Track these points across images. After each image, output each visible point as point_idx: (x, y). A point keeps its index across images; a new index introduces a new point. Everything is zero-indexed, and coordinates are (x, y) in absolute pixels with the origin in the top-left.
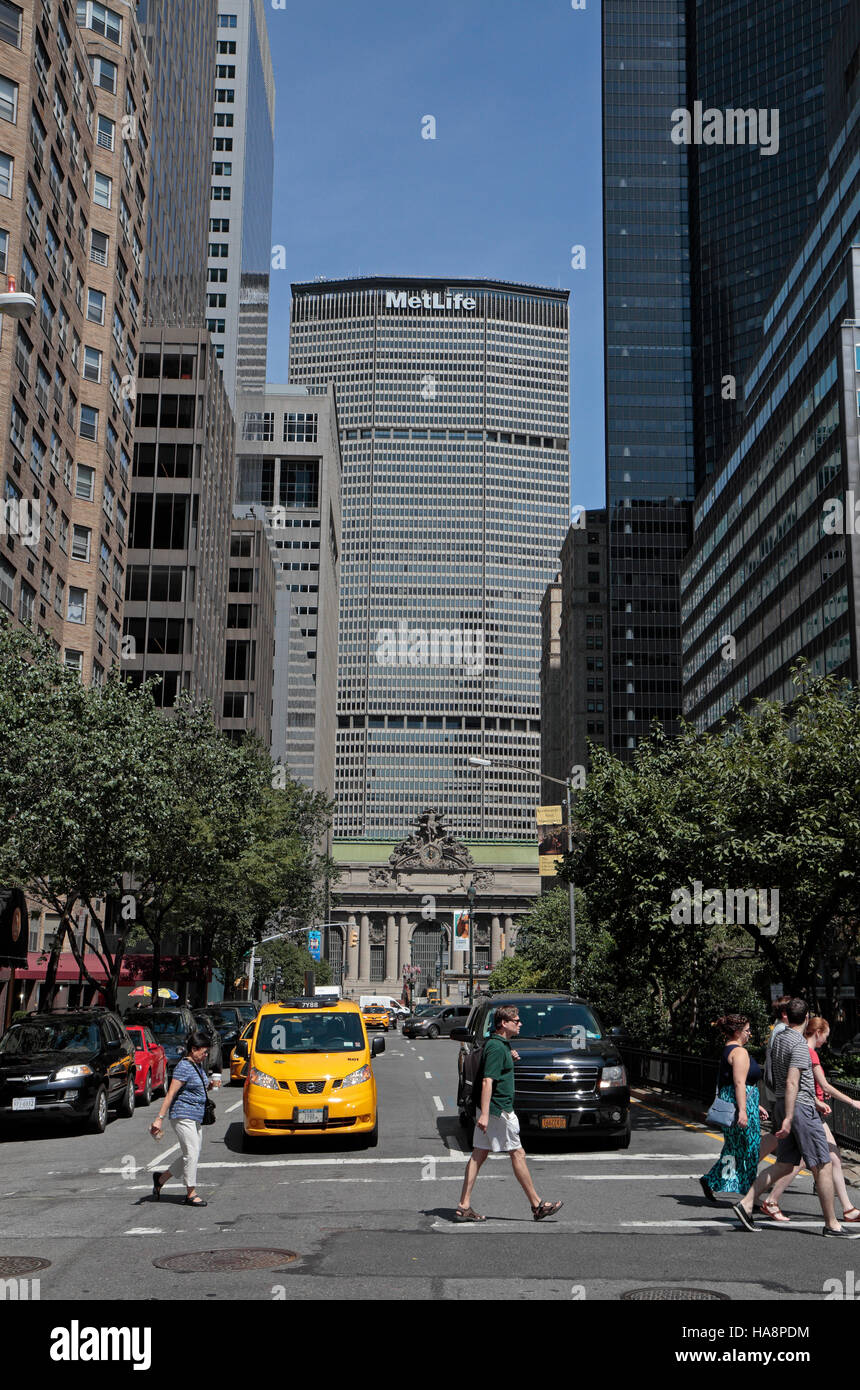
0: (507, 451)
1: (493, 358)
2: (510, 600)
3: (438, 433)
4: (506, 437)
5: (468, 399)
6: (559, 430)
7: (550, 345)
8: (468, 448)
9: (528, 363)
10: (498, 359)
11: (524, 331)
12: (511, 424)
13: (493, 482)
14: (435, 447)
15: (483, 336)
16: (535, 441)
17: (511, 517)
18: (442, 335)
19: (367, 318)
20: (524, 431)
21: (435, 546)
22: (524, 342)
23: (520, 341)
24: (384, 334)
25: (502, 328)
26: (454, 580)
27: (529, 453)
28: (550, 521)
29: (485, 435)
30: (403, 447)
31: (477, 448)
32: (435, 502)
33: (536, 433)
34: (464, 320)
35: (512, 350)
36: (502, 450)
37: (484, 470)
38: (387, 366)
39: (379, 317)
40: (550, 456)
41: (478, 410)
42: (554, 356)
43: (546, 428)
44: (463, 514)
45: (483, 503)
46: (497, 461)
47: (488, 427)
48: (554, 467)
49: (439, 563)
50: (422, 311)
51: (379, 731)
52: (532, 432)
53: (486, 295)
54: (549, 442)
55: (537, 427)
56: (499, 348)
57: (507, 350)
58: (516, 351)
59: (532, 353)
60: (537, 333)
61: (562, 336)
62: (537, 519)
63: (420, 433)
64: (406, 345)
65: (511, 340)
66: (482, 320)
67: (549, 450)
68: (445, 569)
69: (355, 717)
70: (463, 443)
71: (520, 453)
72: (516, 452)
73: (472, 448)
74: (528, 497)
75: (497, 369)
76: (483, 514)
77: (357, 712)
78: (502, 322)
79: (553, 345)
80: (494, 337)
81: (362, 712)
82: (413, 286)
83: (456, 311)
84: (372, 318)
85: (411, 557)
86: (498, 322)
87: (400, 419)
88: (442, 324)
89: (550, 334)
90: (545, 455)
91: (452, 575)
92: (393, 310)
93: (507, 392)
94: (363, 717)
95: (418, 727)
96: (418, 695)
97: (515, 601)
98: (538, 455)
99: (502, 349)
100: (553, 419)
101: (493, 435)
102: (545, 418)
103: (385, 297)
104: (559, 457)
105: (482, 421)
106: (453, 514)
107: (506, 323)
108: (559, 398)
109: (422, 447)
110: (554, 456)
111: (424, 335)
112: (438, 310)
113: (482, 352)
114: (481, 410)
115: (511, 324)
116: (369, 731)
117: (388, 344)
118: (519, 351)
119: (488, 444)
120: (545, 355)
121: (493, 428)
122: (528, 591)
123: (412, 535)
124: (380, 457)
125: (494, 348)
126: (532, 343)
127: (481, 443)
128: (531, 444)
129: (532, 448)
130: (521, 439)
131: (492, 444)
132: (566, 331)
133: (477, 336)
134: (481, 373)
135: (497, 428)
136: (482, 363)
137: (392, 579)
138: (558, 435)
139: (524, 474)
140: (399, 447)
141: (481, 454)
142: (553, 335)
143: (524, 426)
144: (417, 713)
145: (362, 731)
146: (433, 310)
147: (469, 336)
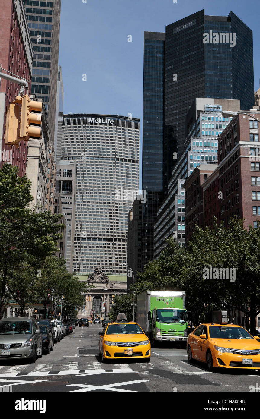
0: (121, 164)
1: (118, 138)
2: (122, 206)
3: (103, 158)
4: (121, 160)
5: (111, 149)
6: (136, 158)
7: (134, 134)
8: (111, 163)
9: (128, 139)
10: (120, 138)
11: (127, 130)
12: (123, 156)
13: (117, 172)
14: (102, 162)
15: (116, 131)
16: (130, 161)
17: (122, 182)
18: (104, 131)
19: (83, 125)
20: (126, 158)
21: (101, 190)
22: (127, 133)
23: (126, 133)
24: (88, 130)
25: (121, 129)
26: (106, 200)
27: (128, 164)
28: (133, 183)
29: (116, 159)
30: (93, 162)
31: (113, 163)
32: (101, 178)
33: (130, 159)
34: (110, 126)
35: (123, 135)
36: (120, 163)
37: (115, 169)
38: (89, 139)
39: (86, 125)
40: (133, 165)
41: (113, 152)
42: (135, 137)
43: (133, 157)
44: (109, 181)
45: (115, 178)
46: (119, 166)
47: (116, 157)
48: (135, 168)
49: (102, 195)
50: (99, 124)
51: (84, 242)
52: (129, 158)
53: (117, 120)
54: (133, 161)
55: (130, 157)
56: (120, 135)
57: (122, 135)
58: (125, 135)
59: (129, 136)
60: (131, 130)
61: (138, 132)
62: (129, 183)
63: (97, 158)
64: (94, 133)
65: (123, 132)
66: (115, 127)
67: (133, 164)
68: (103, 196)
69: (78, 238)
70: (109, 161)
71: (125, 164)
72: (124, 164)
73: (112, 163)
74: (127, 177)
75: (119, 141)
76: (115, 181)
77: (78, 236)
78: (121, 127)
79: (135, 134)
80: (118, 132)
81: (80, 236)
82: (96, 116)
83: (108, 124)
84: (85, 125)
85: (94, 193)
86: (120, 127)
87: (92, 154)
88: (104, 128)
89: (134, 131)
90: (132, 165)
91: (106, 198)
92: (90, 123)
93: (122, 147)
94: (80, 238)
95: (95, 241)
96: (96, 232)
97: (123, 206)
98: (130, 165)
99: (121, 135)
100: (135, 155)
101: (118, 159)
102: (132, 154)
103: (88, 119)
104: (136, 165)
105: (115, 155)
106: (106, 181)
107: (122, 128)
108: (136, 149)
109: (98, 162)
110: (135, 165)
111: (99, 130)
112: (103, 124)
113: (115, 136)
114: (115, 152)
115: (123, 128)
116: (82, 242)
117: (89, 133)
118: (126, 136)
119: (116, 161)
120: (133, 137)
121: (118, 157)
122: (127, 203)
123: (94, 187)
124: (86, 165)
125: (118, 135)
126: (129, 133)
127: (114, 161)
128: (128, 162)
129: (129, 163)
130: (125, 160)
131: (118, 162)
132: (139, 130)
133: (114, 131)
134: (115, 142)
135: (119, 157)
136: (115, 139)
137: (89, 199)
138: (136, 159)
139: (126, 170)
140: (91, 162)
141: (114, 164)
142: (135, 131)
143: (126, 157)
144: (95, 237)
145: (79, 242)
146: (102, 123)
147: (112, 131)
